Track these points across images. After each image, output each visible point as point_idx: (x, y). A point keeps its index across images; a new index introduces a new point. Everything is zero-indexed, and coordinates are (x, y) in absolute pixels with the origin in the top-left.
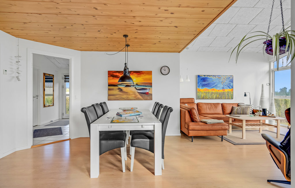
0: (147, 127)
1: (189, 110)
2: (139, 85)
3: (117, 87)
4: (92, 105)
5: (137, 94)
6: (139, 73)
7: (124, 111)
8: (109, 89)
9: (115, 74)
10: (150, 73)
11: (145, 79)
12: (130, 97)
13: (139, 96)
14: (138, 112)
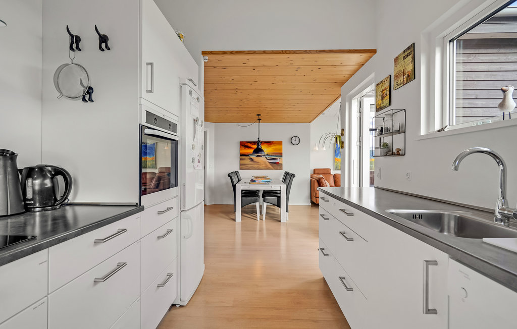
0: (275, 187)
1: (318, 179)
2: (270, 155)
3: (248, 157)
4: (236, 172)
5: (268, 164)
6: (269, 143)
7: (257, 178)
8: (241, 159)
9: (246, 144)
10: (280, 143)
11: (275, 150)
12: (261, 167)
13: (270, 166)
14: (269, 179)
